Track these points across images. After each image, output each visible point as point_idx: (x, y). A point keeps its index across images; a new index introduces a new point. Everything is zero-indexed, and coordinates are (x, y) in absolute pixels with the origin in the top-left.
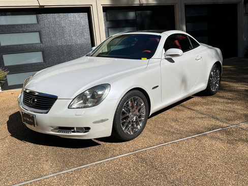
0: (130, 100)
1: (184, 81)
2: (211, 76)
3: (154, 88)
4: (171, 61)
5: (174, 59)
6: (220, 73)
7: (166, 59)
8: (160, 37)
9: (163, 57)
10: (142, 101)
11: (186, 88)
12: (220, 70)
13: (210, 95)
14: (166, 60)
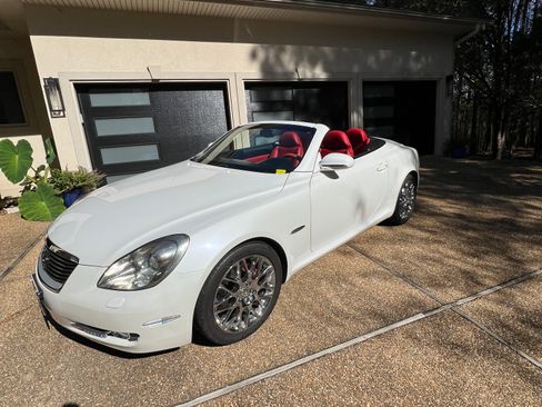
0: (238, 263)
1: (360, 205)
2: (401, 195)
3: (294, 232)
4: (333, 175)
5: (337, 172)
6: (415, 190)
7: (322, 172)
8: (314, 130)
9: (318, 168)
10: (267, 261)
11: (363, 217)
12: (415, 184)
13: (397, 225)
14: (323, 175)
